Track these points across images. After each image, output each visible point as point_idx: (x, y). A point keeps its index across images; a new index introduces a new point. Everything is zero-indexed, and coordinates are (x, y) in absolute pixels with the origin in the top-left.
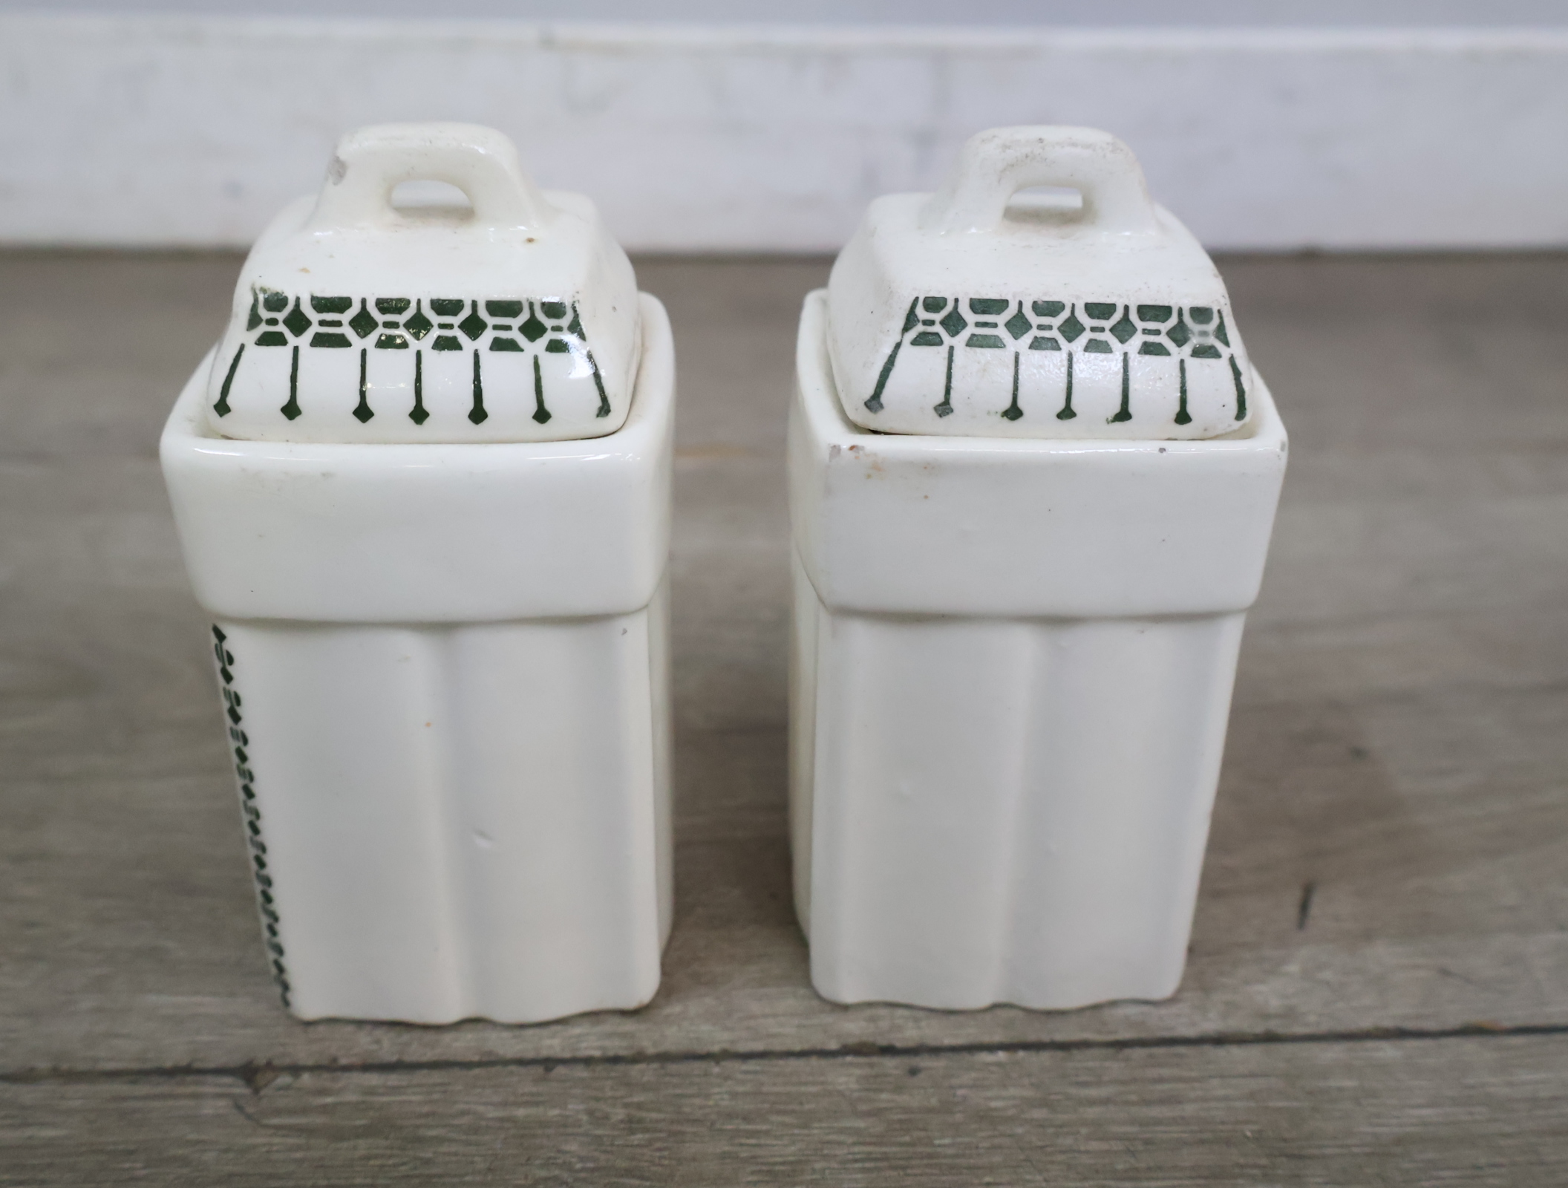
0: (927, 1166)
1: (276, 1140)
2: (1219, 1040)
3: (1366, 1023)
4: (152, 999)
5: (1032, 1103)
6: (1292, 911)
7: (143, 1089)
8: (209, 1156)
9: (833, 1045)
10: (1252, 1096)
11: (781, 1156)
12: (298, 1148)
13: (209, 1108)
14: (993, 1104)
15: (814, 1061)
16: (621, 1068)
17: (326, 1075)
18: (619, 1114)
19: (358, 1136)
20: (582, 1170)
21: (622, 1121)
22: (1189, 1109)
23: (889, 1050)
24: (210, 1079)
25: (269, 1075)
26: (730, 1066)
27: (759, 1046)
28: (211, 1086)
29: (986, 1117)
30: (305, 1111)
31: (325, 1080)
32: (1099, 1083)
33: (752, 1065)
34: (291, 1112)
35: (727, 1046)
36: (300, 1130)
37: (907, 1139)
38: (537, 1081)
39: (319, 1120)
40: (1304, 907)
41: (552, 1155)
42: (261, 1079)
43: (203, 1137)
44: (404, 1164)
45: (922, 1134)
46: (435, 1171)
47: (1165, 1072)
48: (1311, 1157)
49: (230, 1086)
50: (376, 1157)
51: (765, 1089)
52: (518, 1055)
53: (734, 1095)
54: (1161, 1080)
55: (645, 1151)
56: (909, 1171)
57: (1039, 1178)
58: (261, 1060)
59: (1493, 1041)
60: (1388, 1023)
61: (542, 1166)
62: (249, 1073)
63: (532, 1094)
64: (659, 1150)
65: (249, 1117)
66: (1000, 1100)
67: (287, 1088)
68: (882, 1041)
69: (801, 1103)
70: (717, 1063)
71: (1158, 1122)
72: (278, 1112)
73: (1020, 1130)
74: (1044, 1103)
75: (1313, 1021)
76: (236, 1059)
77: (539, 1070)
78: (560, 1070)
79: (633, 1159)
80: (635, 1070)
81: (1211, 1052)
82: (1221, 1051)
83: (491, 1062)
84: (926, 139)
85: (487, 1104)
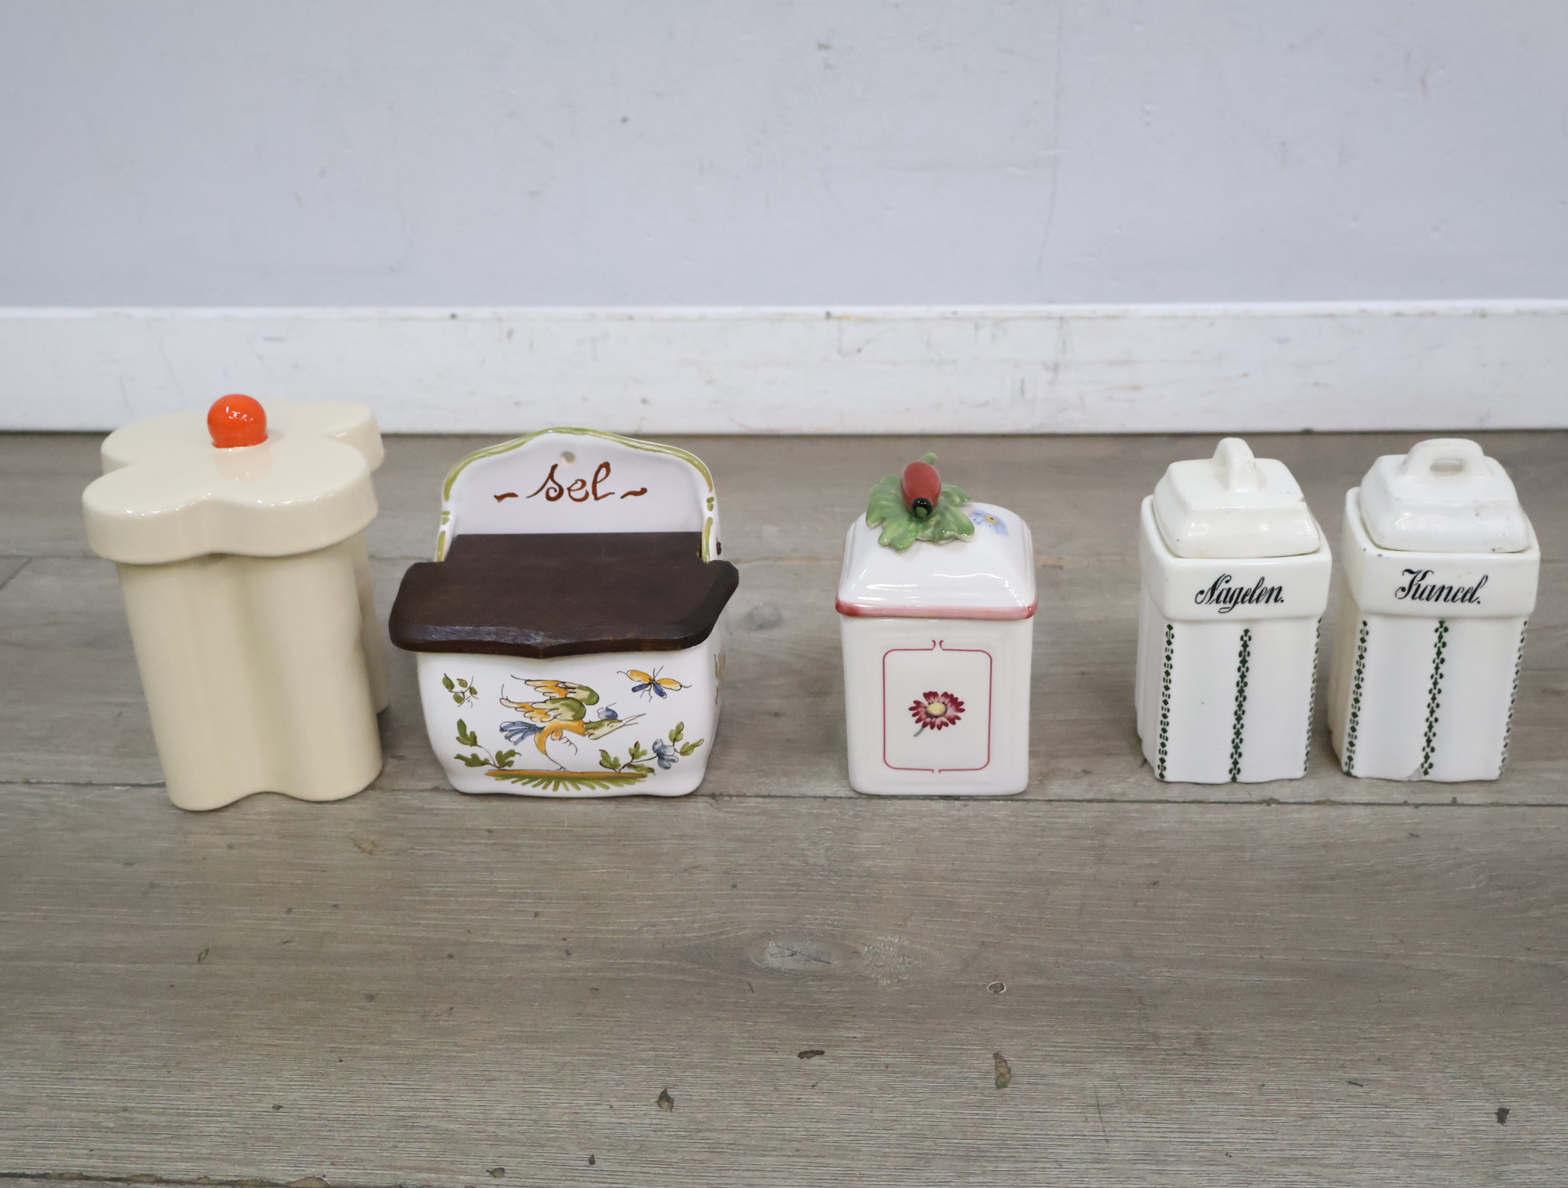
0: (964, 831)
20: (838, 827)
22: (1070, 820)
29: (992, 819)
37: (959, 824)
39: (741, 810)
41: (827, 823)
44: (773, 823)
45: (965, 823)
48: (1113, 835)
50: (763, 821)
56: (957, 832)
61: (822, 826)
71: (1057, 823)
74: (1013, 816)
75: (1131, 797)
81: (1085, 804)
82: (1090, 805)
83: (804, 797)
84: (1056, 368)
85: (802, 808)
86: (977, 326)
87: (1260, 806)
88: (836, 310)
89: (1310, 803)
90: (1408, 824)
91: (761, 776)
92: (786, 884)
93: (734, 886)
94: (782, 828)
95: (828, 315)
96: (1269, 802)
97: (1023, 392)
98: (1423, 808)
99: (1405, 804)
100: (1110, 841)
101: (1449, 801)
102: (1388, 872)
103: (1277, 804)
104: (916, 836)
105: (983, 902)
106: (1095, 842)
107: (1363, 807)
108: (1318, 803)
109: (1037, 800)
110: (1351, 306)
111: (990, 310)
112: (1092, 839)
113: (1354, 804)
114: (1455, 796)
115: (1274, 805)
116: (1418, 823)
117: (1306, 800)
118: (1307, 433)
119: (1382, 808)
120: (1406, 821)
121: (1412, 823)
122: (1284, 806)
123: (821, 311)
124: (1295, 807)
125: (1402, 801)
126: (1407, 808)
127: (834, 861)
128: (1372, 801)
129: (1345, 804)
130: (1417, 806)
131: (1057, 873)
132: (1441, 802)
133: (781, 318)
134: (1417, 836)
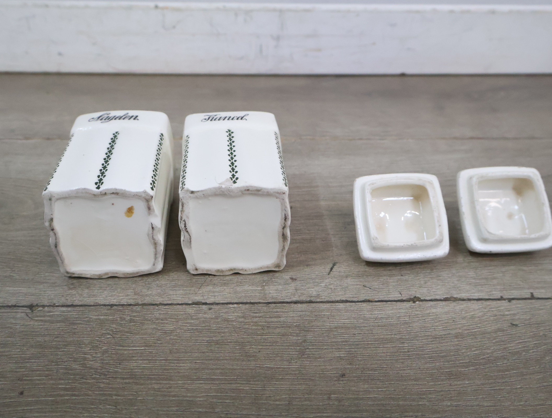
0: (207, 332)
1: (36, 323)
2: (296, 302)
3: (338, 299)
4: (8, 288)
5: (240, 317)
6: (328, 270)
8: (18, 327)
9: (190, 302)
10: (300, 316)
11: (169, 329)
12: (41, 325)
13: (19, 315)
14: (229, 317)
15: (184, 306)
16: (131, 307)
17: (52, 308)
19: (58, 323)
20: (116, 331)
21: (129, 320)
22: (282, 319)
23: (205, 304)
24: (21, 308)
25: (37, 308)
26: (161, 307)
27: (170, 302)
28: (20, 310)
29: (227, 320)
30: (44, 316)
31: (51, 309)
32: (260, 313)
33: (167, 307)
34: (41, 316)
35: (161, 302)
36: (42, 321)
37: (204, 325)
38: (108, 310)
39: (48, 318)
40: (332, 269)
41: (108, 327)
42: (34, 308)
43: (16, 322)
44: (69, 329)
45: (208, 324)
46: (76, 331)
47: (278, 310)
48: (311, 331)
49: (26, 310)
50: (61, 327)
51: (169, 313)
52: (104, 304)
53: (160, 314)
54: (277, 312)
55: (133, 327)
56: (202, 333)
57: (236, 335)
58: (35, 304)
59: (371, 304)
60: (344, 299)
61: (105, 330)
62: (31, 307)
63: (106, 313)
64: (137, 327)
65: (30, 318)
66: (231, 317)
67: (41, 310)
68: (203, 301)
69: (178, 316)
70: (157, 306)
71: (273, 322)
72: (37, 316)
73: (235, 324)
74: (243, 317)
75: (324, 298)
76: (28, 304)
77: (109, 307)
78: (115, 307)
79: (130, 329)
80: (135, 308)
81: (293, 305)
82: (296, 305)
83: (96, 305)
84: (278, 38)
85: (93, 315)
86: (236, 15)
87: (408, 302)
88: (161, 4)
89: (440, 300)
90: (508, 315)
91: (71, 289)
92: (65, 389)
93: (22, 393)
94: (74, 333)
95: (156, 7)
96: (414, 300)
97: (261, 51)
98: (514, 302)
99: (501, 299)
100: (310, 336)
101: (529, 296)
102: (505, 359)
103: (419, 301)
104: (172, 337)
105: (215, 400)
106: (299, 338)
107: (475, 302)
108: (446, 300)
109: (260, 303)
110: (428, 7)
111: (243, 6)
112: (297, 336)
113: (469, 300)
114: (532, 291)
115: (418, 302)
116: (514, 315)
117: (438, 297)
118: (403, 75)
119: (488, 303)
120: (507, 313)
121: (510, 315)
122: (424, 302)
123: (152, 4)
124: (432, 303)
125: (499, 297)
126: (504, 301)
127: (107, 364)
128: (480, 297)
129: (463, 300)
130: (510, 300)
131: (272, 368)
132: (524, 297)
133: (130, 8)
134: (516, 325)
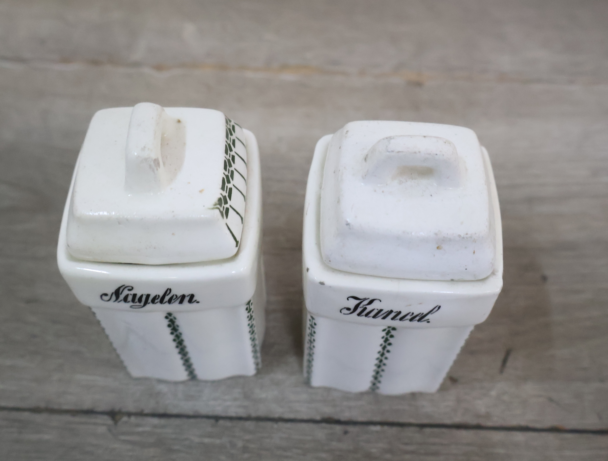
1: (122, 446)
3: (514, 422)
5: (386, 451)
6: (499, 363)
7: (77, 419)
8: (100, 452)
9: (318, 418)
10: (465, 454)
12: (130, 450)
13: (99, 430)
14: (372, 450)
15: (311, 425)
17: (139, 418)
18: (240, 444)
19: (150, 447)
21: (241, 448)
23: (338, 422)
24: (100, 416)
25: (120, 416)
26: (281, 424)
27: (291, 416)
28: (100, 419)
30: (132, 434)
31: (139, 420)
33: (289, 425)
34: (128, 434)
35: (280, 415)
38: (212, 426)
40: (505, 361)
42: (117, 418)
43: (98, 443)
47: (437, 440)
49: (106, 420)
51: (292, 437)
52: (207, 414)
53: (281, 439)
54: (435, 444)
58: (117, 409)
59: (560, 436)
60: (523, 423)
62: (113, 414)
63: (210, 432)
65: (113, 435)
66: (375, 449)
67: (126, 423)
68: (336, 419)
69: (304, 444)
70: (276, 423)
72: (124, 434)
76: (109, 408)
77: (214, 421)
78: (221, 422)
80: (247, 424)
